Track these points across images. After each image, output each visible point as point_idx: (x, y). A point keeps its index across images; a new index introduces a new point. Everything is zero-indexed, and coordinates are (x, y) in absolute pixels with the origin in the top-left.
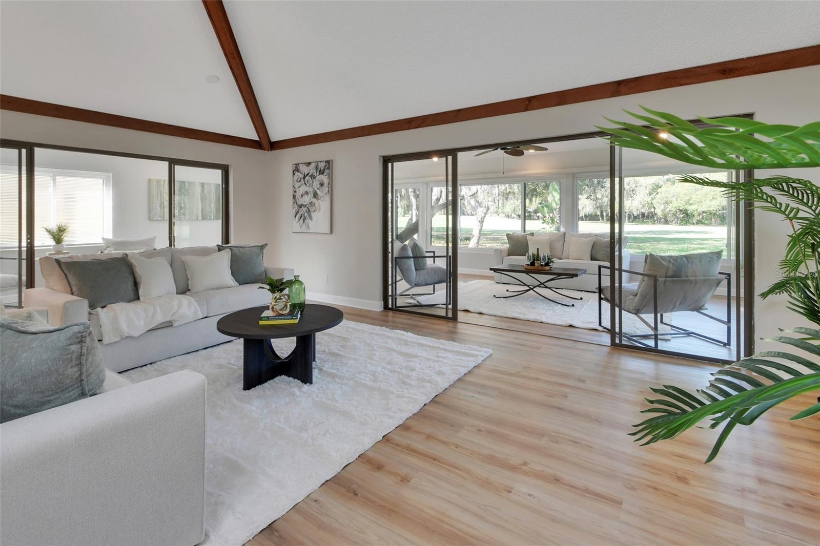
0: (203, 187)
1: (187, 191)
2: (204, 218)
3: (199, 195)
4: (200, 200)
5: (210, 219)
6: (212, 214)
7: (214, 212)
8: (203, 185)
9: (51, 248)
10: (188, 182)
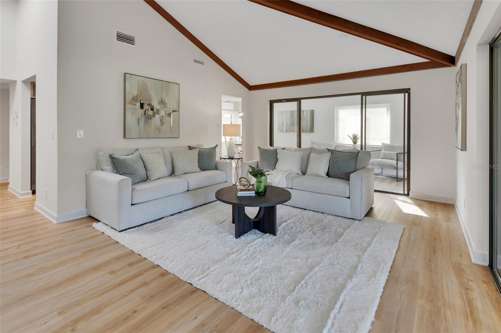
5: (307, 132)
6: (308, 129)
9: (352, 146)
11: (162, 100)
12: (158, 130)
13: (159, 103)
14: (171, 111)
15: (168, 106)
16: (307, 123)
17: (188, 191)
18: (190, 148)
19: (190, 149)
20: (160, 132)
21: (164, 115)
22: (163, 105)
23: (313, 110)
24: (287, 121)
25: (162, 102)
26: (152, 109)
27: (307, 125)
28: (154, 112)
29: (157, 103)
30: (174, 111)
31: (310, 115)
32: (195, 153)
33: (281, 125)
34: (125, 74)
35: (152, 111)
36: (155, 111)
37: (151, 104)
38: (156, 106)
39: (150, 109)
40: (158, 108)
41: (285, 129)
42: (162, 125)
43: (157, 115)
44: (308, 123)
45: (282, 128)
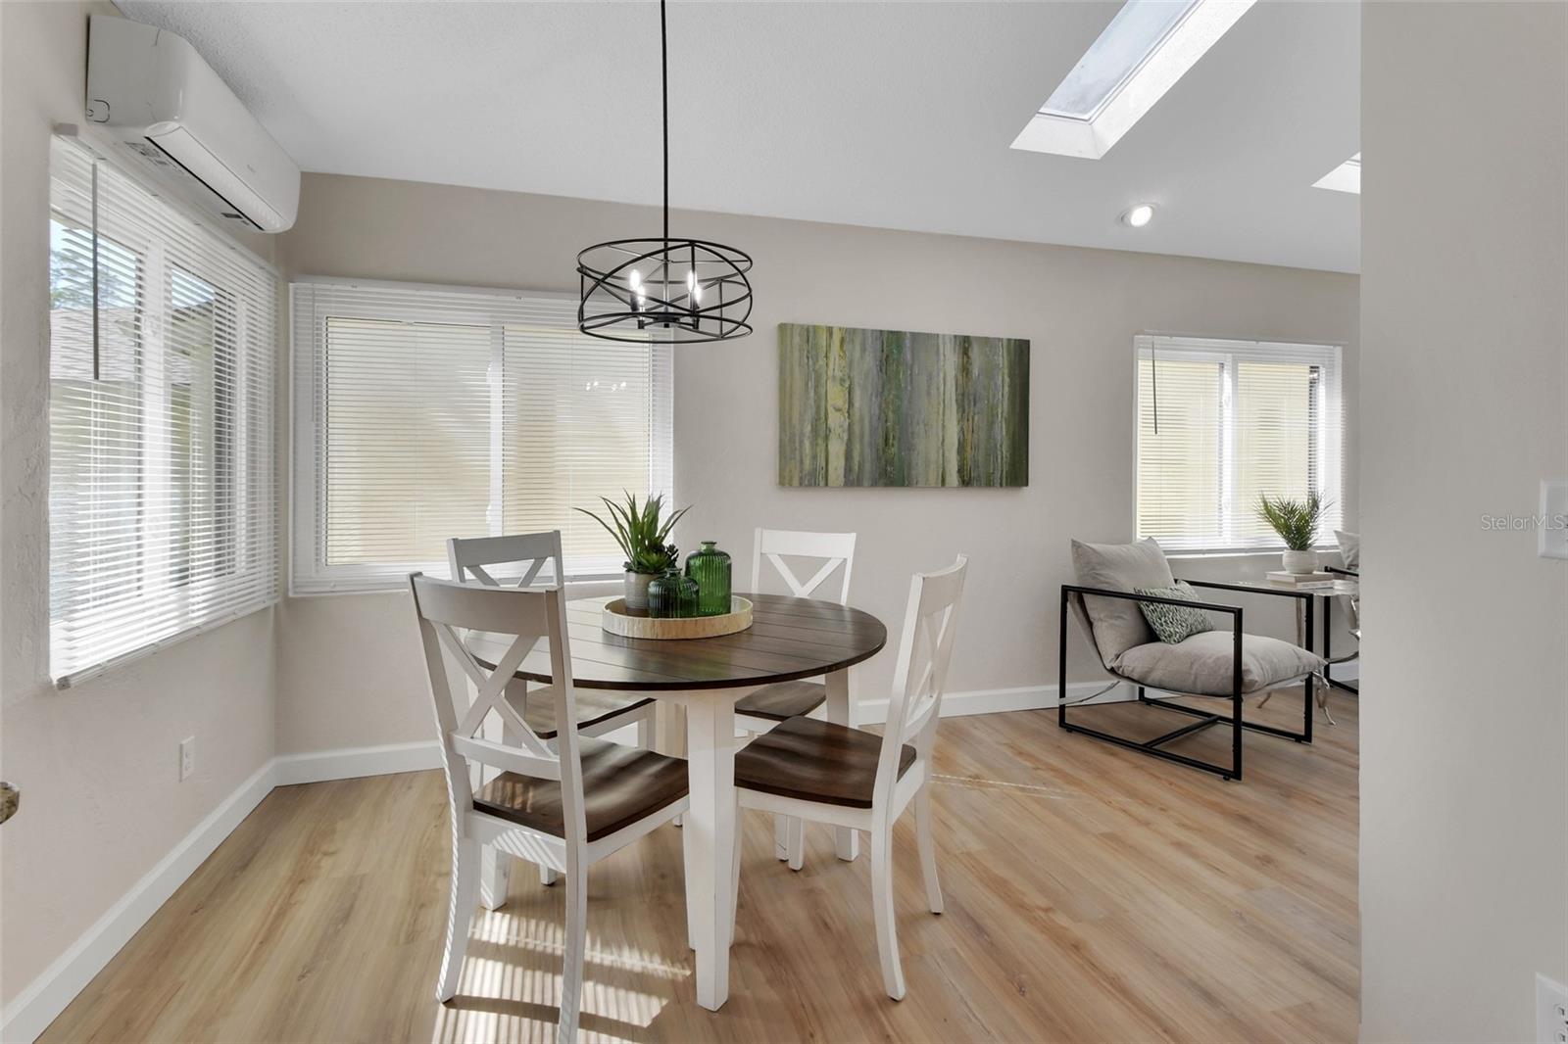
16: (991, 424)
23: (1027, 342)
24: (851, 404)
27: (990, 437)
31: (1011, 376)
33: (808, 429)
41: (837, 464)
44: (997, 427)
45: (814, 457)
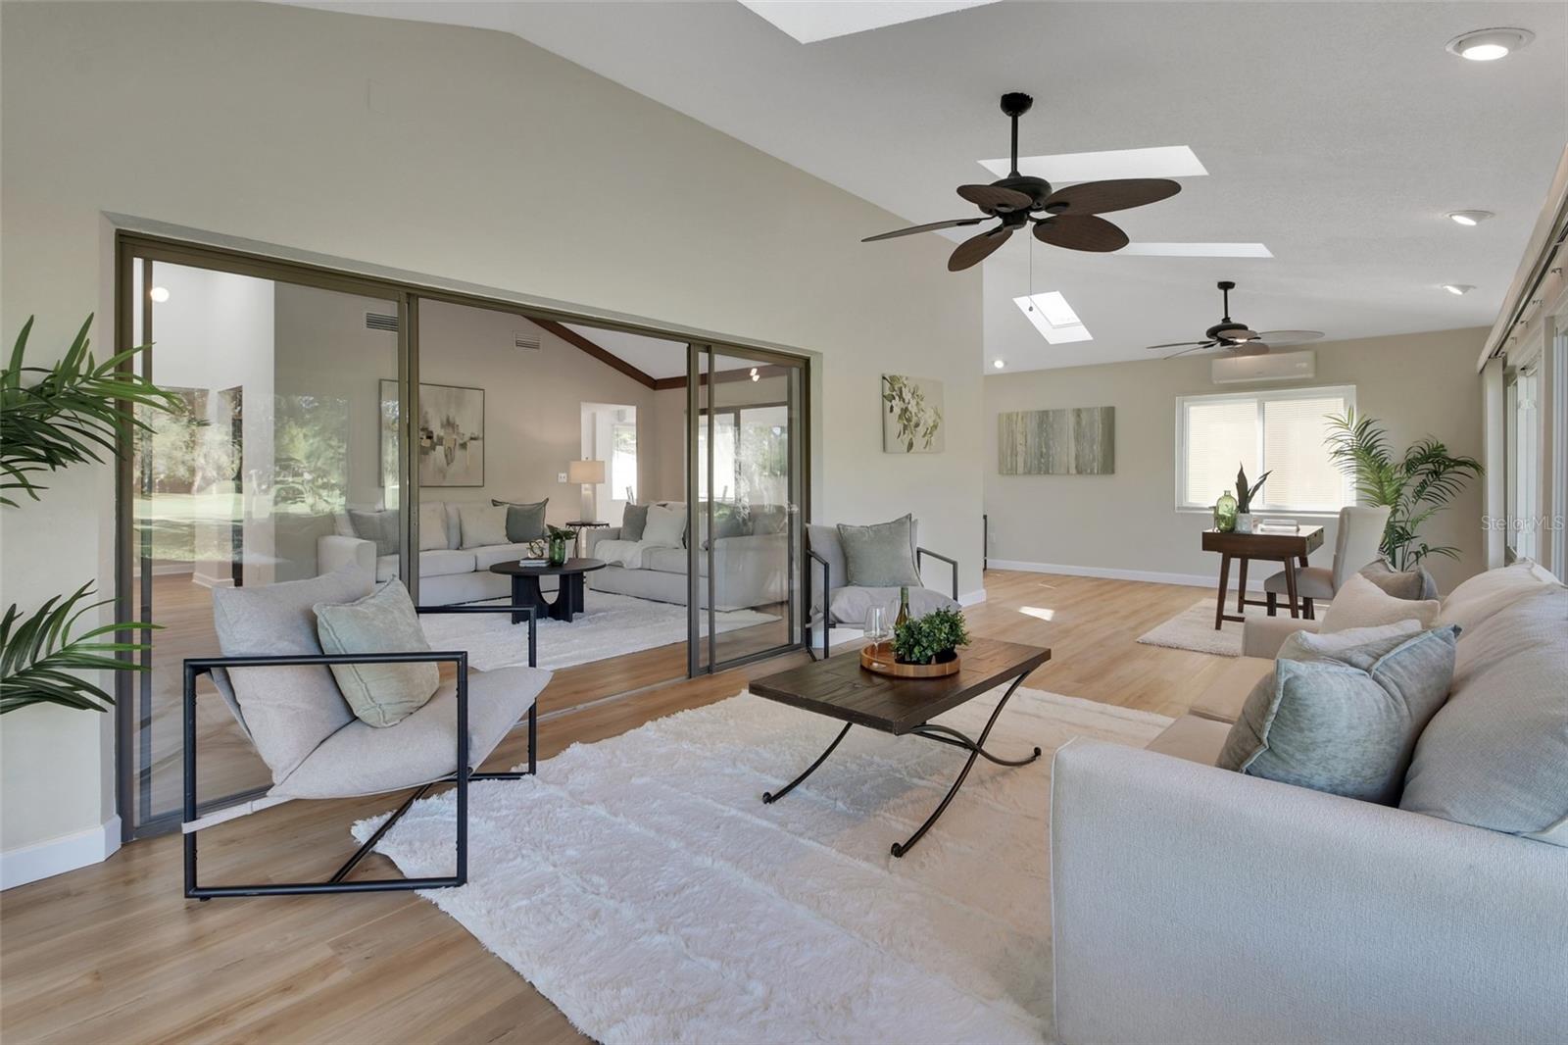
0: (1079, 416)
1: (1052, 426)
2: (1079, 472)
3: (1071, 428)
4: (1073, 440)
5: (1092, 473)
6: (1096, 464)
7: (1100, 459)
8: (1078, 412)
10: (1054, 411)
11: (448, 420)
12: (442, 472)
13: (443, 426)
14: (466, 438)
15: (461, 430)
17: (475, 571)
18: (495, 503)
19: (495, 505)
20: (444, 477)
21: (452, 446)
22: (451, 429)
25: (449, 424)
26: (430, 437)
28: (433, 442)
29: (439, 425)
30: (472, 439)
32: (503, 511)
34: (381, 381)
35: (429, 441)
36: (435, 439)
37: (427, 429)
38: (437, 430)
39: (425, 437)
40: (442, 434)
42: (448, 464)
43: (438, 447)
